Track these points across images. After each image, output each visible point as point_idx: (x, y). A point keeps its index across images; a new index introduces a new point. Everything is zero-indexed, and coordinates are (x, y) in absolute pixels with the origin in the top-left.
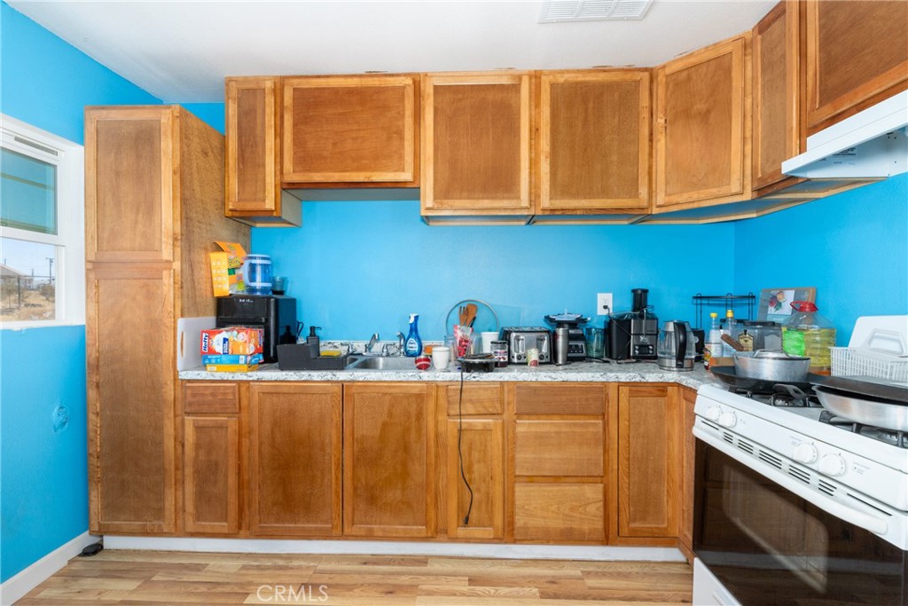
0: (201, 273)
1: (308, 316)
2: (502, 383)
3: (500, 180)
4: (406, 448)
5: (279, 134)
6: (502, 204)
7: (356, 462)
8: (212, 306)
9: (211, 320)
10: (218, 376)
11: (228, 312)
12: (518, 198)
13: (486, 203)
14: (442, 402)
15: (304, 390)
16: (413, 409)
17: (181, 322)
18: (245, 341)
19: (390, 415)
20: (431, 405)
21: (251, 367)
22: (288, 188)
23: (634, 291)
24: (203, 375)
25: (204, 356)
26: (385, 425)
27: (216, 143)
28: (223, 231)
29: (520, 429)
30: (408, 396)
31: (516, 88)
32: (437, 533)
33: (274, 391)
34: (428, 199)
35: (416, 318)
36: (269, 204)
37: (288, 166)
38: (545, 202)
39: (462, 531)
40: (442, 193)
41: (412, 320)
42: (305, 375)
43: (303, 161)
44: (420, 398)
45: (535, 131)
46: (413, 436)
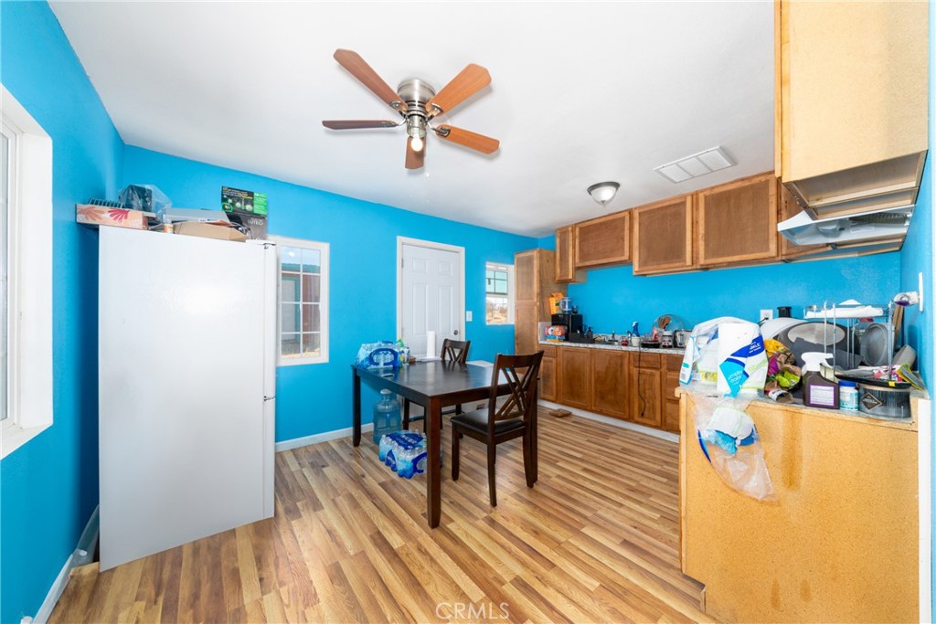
0: (546, 307)
1: (588, 322)
2: (660, 354)
3: (675, 252)
4: (616, 378)
5: (574, 248)
6: (676, 265)
7: (596, 381)
8: (550, 318)
9: (550, 323)
10: (550, 343)
11: (556, 320)
12: (685, 261)
13: (666, 266)
14: (632, 360)
15: (577, 350)
16: (619, 362)
17: (539, 323)
18: (558, 331)
19: (609, 363)
20: (626, 361)
21: (559, 340)
22: (577, 269)
23: (779, 308)
24: (546, 343)
25: (546, 336)
26: (607, 367)
27: (552, 255)
28: (555, 288)
29: (668, 376)
30: (617, 356)
31: (684, 203)
32: (629, 419)
33: (568, 350)
34: (636, 267)
35: (637, 324)
36: (570, 277)
37: (577, 260)
38: (702, 261)
39: (640, 420)
40: (643, 263)
41: (634, 324)
42: (577, 345)
43: (583, 258)
44: (622, 357)
45: (694, 224)
46: (619, 374)
